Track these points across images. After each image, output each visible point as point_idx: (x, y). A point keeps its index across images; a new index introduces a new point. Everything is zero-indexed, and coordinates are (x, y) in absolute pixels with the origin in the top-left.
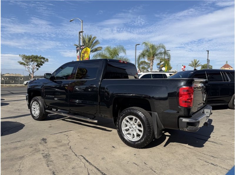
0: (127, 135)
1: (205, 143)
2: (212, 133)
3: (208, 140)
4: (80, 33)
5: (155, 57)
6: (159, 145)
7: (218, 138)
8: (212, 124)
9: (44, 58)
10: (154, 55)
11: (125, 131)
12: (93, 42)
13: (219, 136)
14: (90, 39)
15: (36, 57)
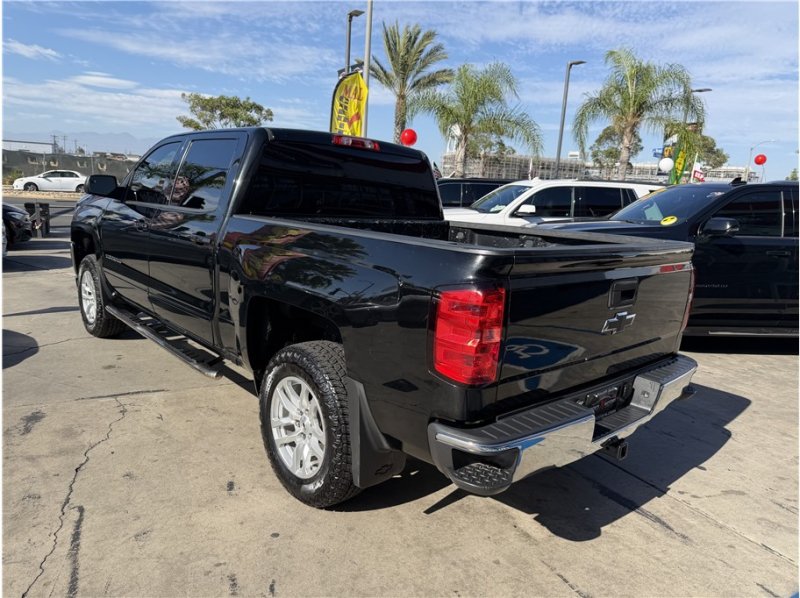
0: (288, 447)
1: (619, 521)
2: (695, 470)
3: (644, 507)
4: (351, 16)
5: (647, 114)
6: (412, 503)
7: (694, 503)
8: (727, 427)
9: (259, 109)
10: (642, 107)
11: (283, 430)
12: (421, 51)
13: (713, 492)
14: (411, 40)
15: (235, 104)
